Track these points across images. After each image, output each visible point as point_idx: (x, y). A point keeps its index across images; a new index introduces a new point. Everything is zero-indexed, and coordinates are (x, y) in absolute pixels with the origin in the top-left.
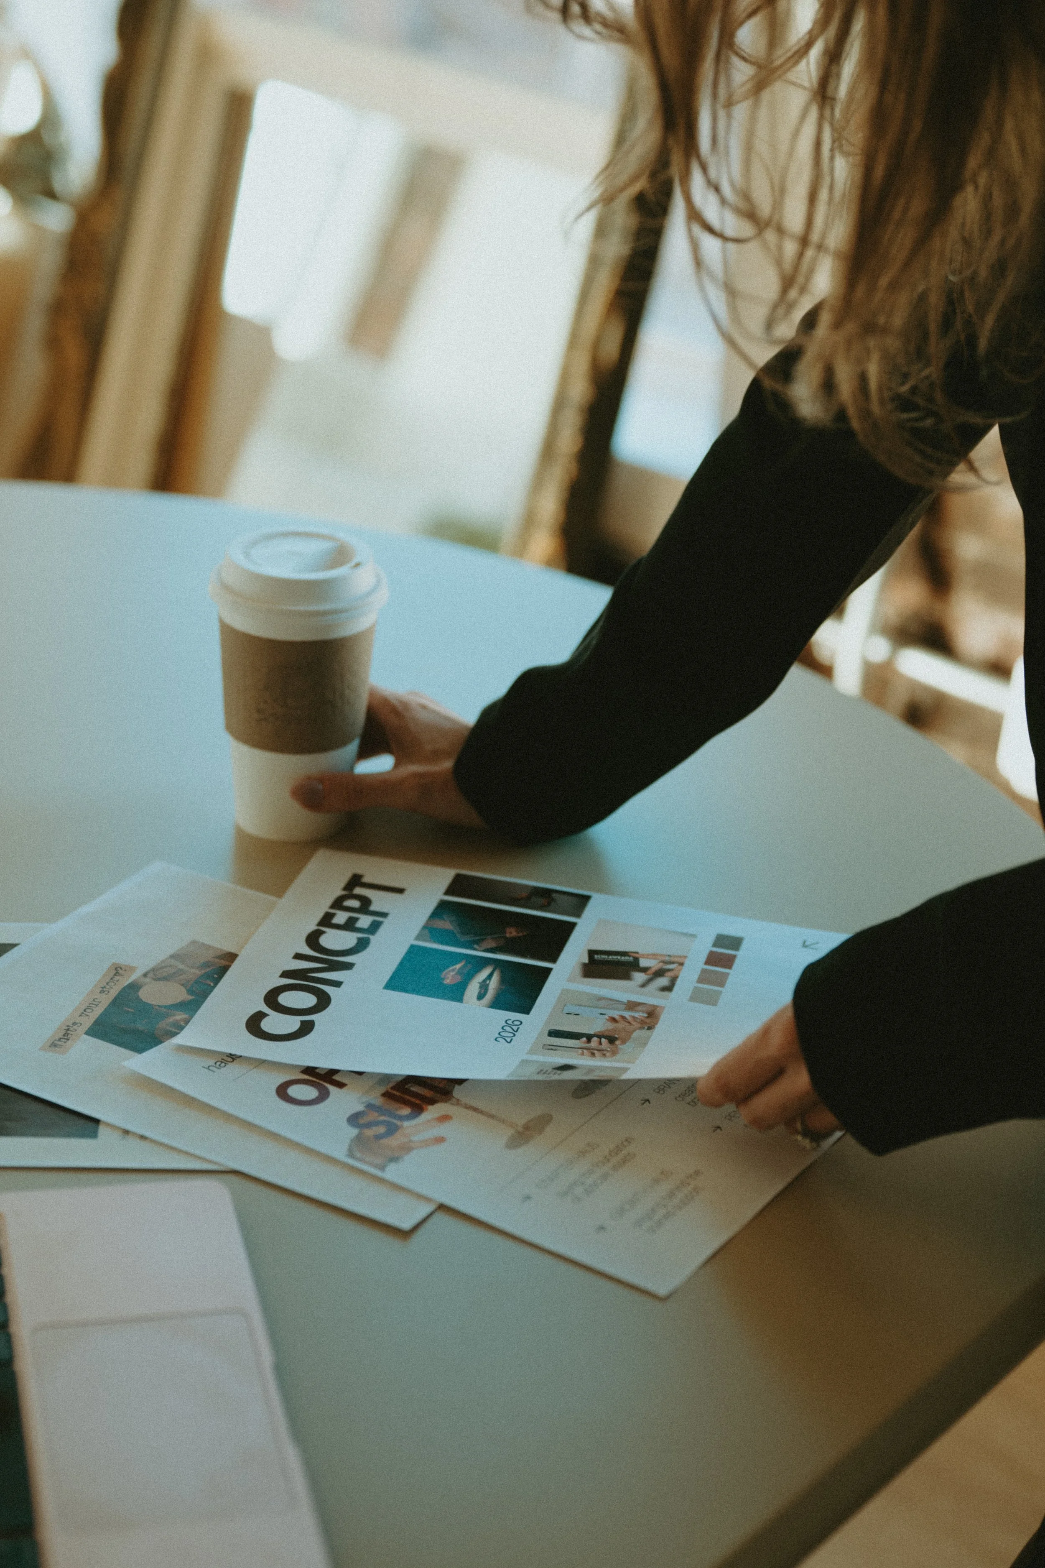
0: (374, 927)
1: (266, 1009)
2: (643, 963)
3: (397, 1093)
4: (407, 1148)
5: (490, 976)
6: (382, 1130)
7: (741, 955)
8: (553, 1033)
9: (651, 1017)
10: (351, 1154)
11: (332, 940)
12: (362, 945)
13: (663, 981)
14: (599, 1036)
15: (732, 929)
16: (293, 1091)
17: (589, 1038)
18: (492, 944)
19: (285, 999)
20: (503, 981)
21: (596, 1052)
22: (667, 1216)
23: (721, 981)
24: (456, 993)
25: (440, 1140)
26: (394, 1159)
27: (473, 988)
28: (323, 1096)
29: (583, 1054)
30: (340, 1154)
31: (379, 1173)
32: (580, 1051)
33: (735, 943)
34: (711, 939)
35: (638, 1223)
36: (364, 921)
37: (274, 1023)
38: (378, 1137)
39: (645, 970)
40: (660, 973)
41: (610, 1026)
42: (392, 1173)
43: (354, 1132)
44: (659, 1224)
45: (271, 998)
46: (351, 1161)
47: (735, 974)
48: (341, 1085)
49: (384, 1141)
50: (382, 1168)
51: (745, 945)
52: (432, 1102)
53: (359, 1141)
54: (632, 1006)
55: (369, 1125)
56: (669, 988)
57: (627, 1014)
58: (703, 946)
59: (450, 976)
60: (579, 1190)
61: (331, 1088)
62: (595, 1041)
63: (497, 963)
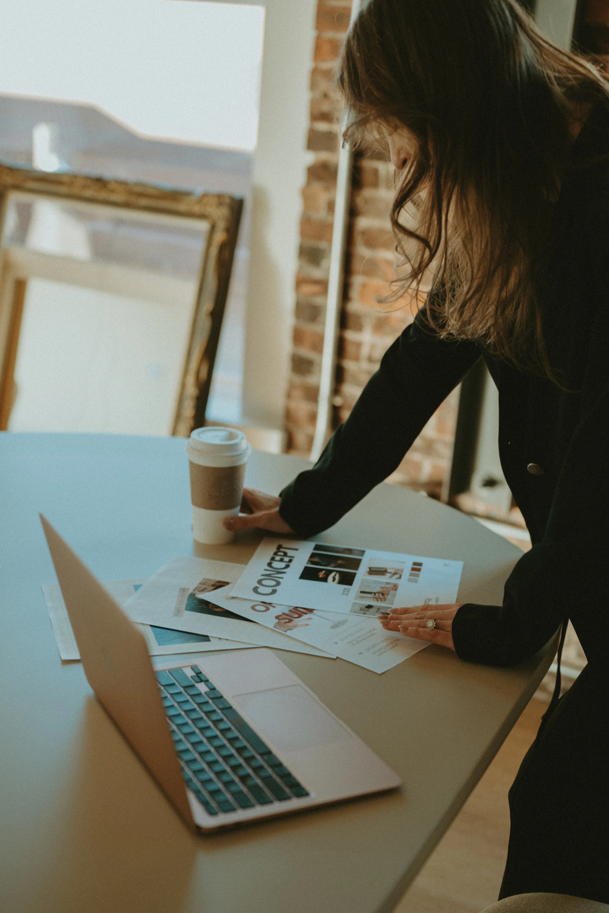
0: (290, 561)
1: (258, 586)
2: (389, 571)
3: (294, 610)
4: (295, 626)
5: (335, 575)
6: (287, 621)
7: (423, 568)
8: (362, 592)
9: (395, 587)
10: (275, 627)
11: (277, 565)
12: (287, 566)
13: (397, 576)
14: (379, 593)
15: (418, 560)
16: (257, 608)
17: (375, 594)
18: (334, 565)
19: (264, 582)
20: (340, 576)
21: (378, 599)
22: (384, 652)
23: (418, 576)
24: (325, 579)
25: (307, 625)
26: (291, 629)
27: (330, 578)
28: (267, 609)
29: (374, 600)
30: (271, 626)
31: (284, 633)
32: (373, 599)
33: (420, 564)
34: (412, 563)
35: (374, 653)
36: (286, 559)
37: (261, 589)
38: (285, 623)
39: (390, 573)
40: (395, 574)
41: (381, 590)
42: (289, 633)
43: (277, 621)
44: (381, 654)
45: (260, 582)
46: (275, 629)
47: (422, 574)
48: (274, 607)
49: (288, 624)
50: (286, 631)
51: (423, 565)
52: (306, 614)
53: (278, 623)
54: (388, 583)
55: (282, 619)
56: (400, 578)
57: (387, 586)
58: (410, 565)
59: (321, 575)
60: (354, 642)
61: (271, 608)
62: (377, 595)
63: (337, 571)
